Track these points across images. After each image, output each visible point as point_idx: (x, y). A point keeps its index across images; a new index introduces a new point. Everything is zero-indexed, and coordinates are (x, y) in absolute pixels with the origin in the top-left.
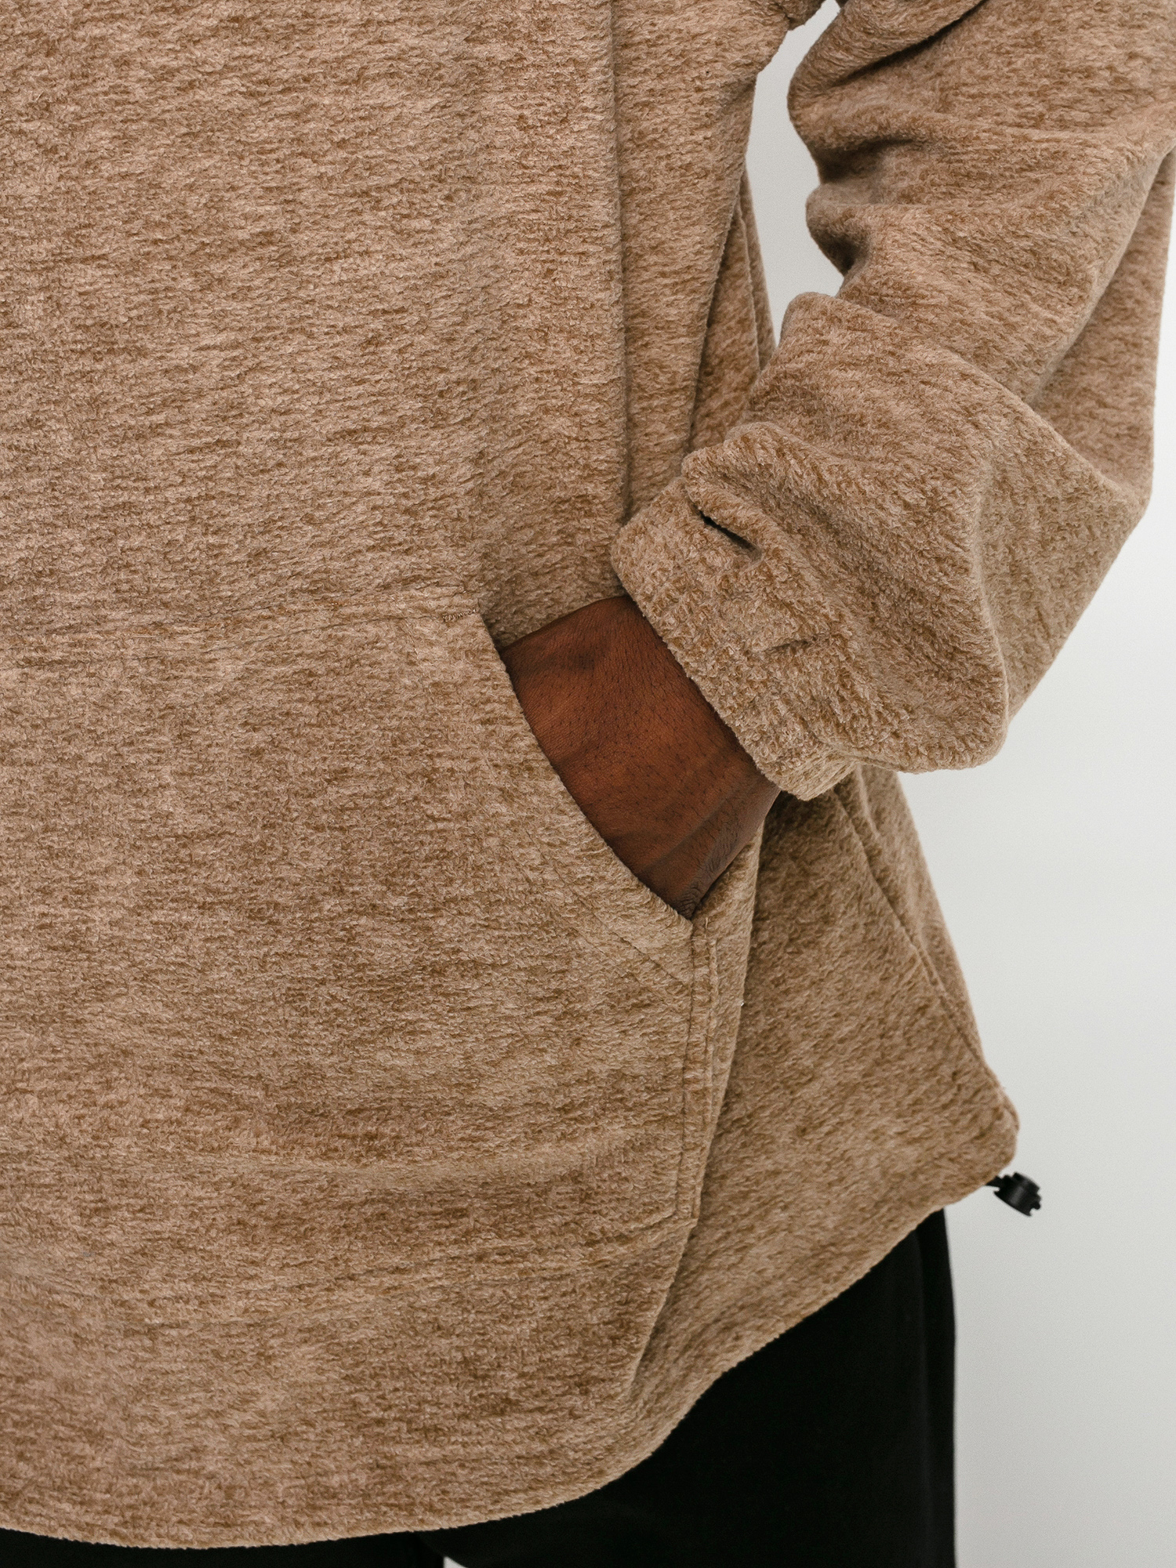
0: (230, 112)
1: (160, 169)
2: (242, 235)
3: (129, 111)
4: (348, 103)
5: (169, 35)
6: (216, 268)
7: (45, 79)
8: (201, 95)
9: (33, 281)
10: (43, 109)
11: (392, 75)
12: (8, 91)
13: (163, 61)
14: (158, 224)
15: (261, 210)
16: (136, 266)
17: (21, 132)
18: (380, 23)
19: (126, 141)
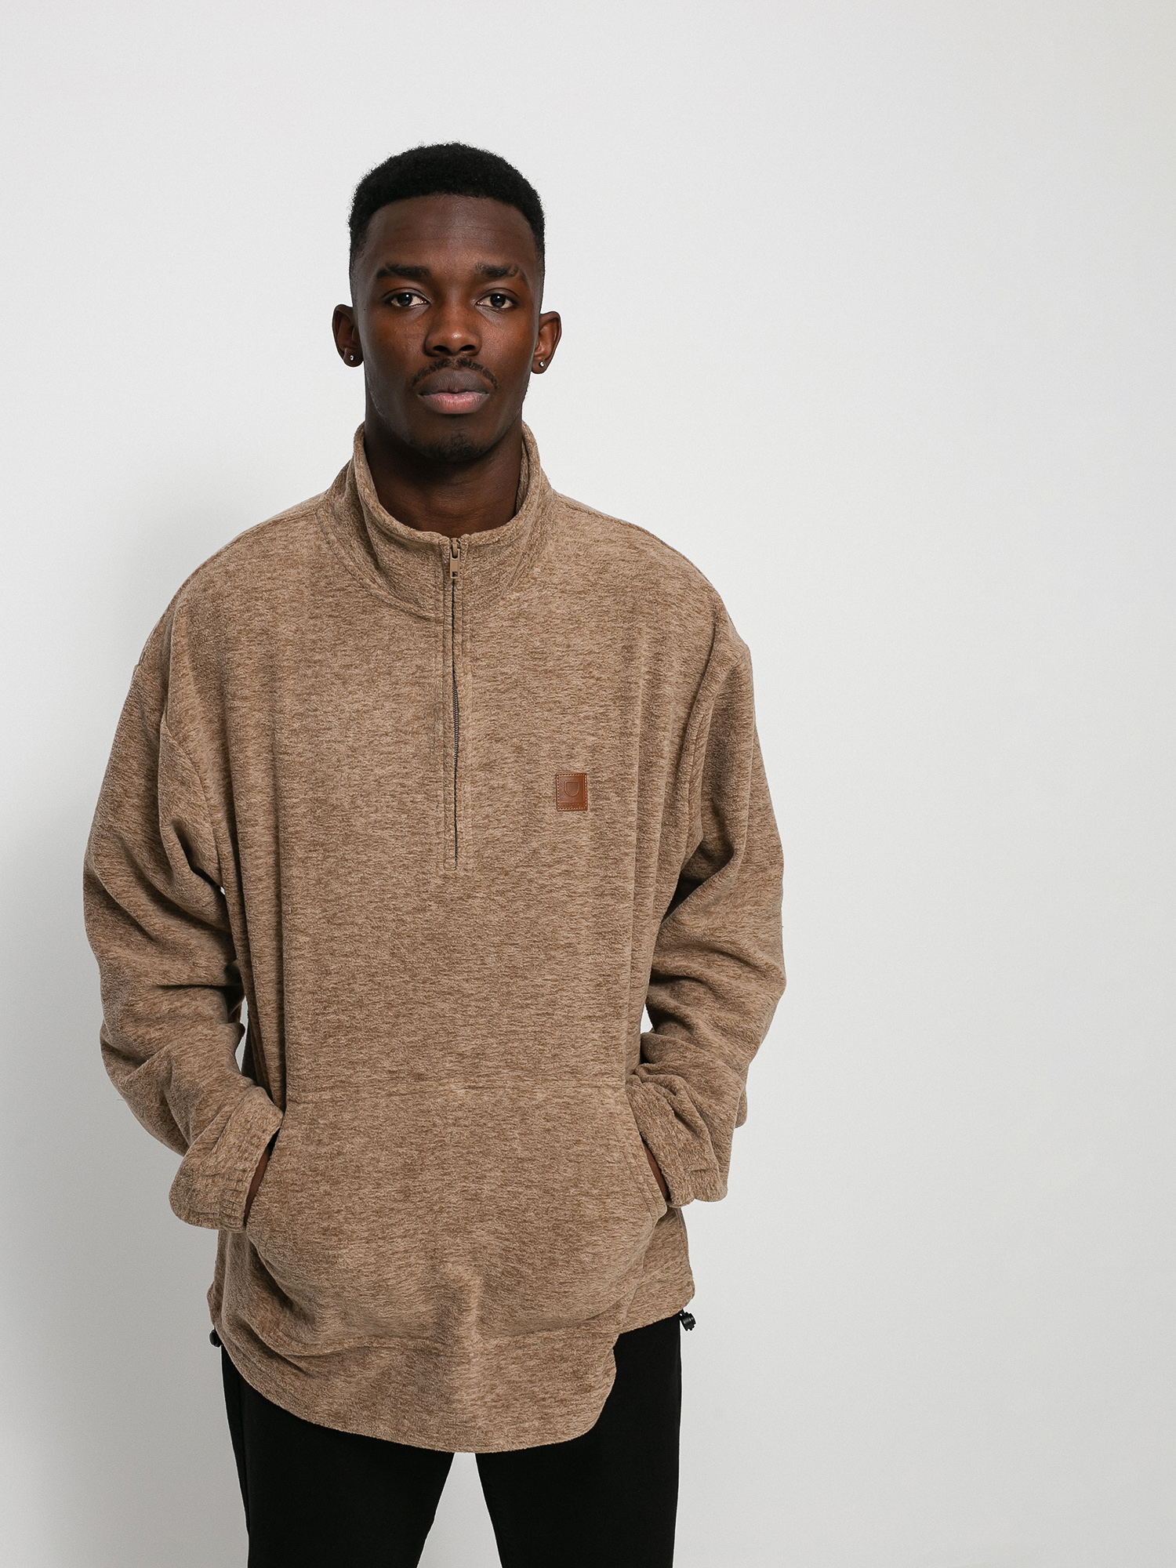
0: (563, 901)
1: (538, 917)
2: (562, 943)
3: (531, 897)
4: (598, 902)
5: (546, 874)
6: (552, 953)
7: (503, 883)
8: (554, 894)
9: (492, 949)
10: (502, 893)
11: (612, 895)
12: (490, 885)
13: (543, 882)
14: (536, 935)
15: (569, 935)
16: (527, 948)
17: (493, 900)
18: (610, 877)
19: (529, 907)
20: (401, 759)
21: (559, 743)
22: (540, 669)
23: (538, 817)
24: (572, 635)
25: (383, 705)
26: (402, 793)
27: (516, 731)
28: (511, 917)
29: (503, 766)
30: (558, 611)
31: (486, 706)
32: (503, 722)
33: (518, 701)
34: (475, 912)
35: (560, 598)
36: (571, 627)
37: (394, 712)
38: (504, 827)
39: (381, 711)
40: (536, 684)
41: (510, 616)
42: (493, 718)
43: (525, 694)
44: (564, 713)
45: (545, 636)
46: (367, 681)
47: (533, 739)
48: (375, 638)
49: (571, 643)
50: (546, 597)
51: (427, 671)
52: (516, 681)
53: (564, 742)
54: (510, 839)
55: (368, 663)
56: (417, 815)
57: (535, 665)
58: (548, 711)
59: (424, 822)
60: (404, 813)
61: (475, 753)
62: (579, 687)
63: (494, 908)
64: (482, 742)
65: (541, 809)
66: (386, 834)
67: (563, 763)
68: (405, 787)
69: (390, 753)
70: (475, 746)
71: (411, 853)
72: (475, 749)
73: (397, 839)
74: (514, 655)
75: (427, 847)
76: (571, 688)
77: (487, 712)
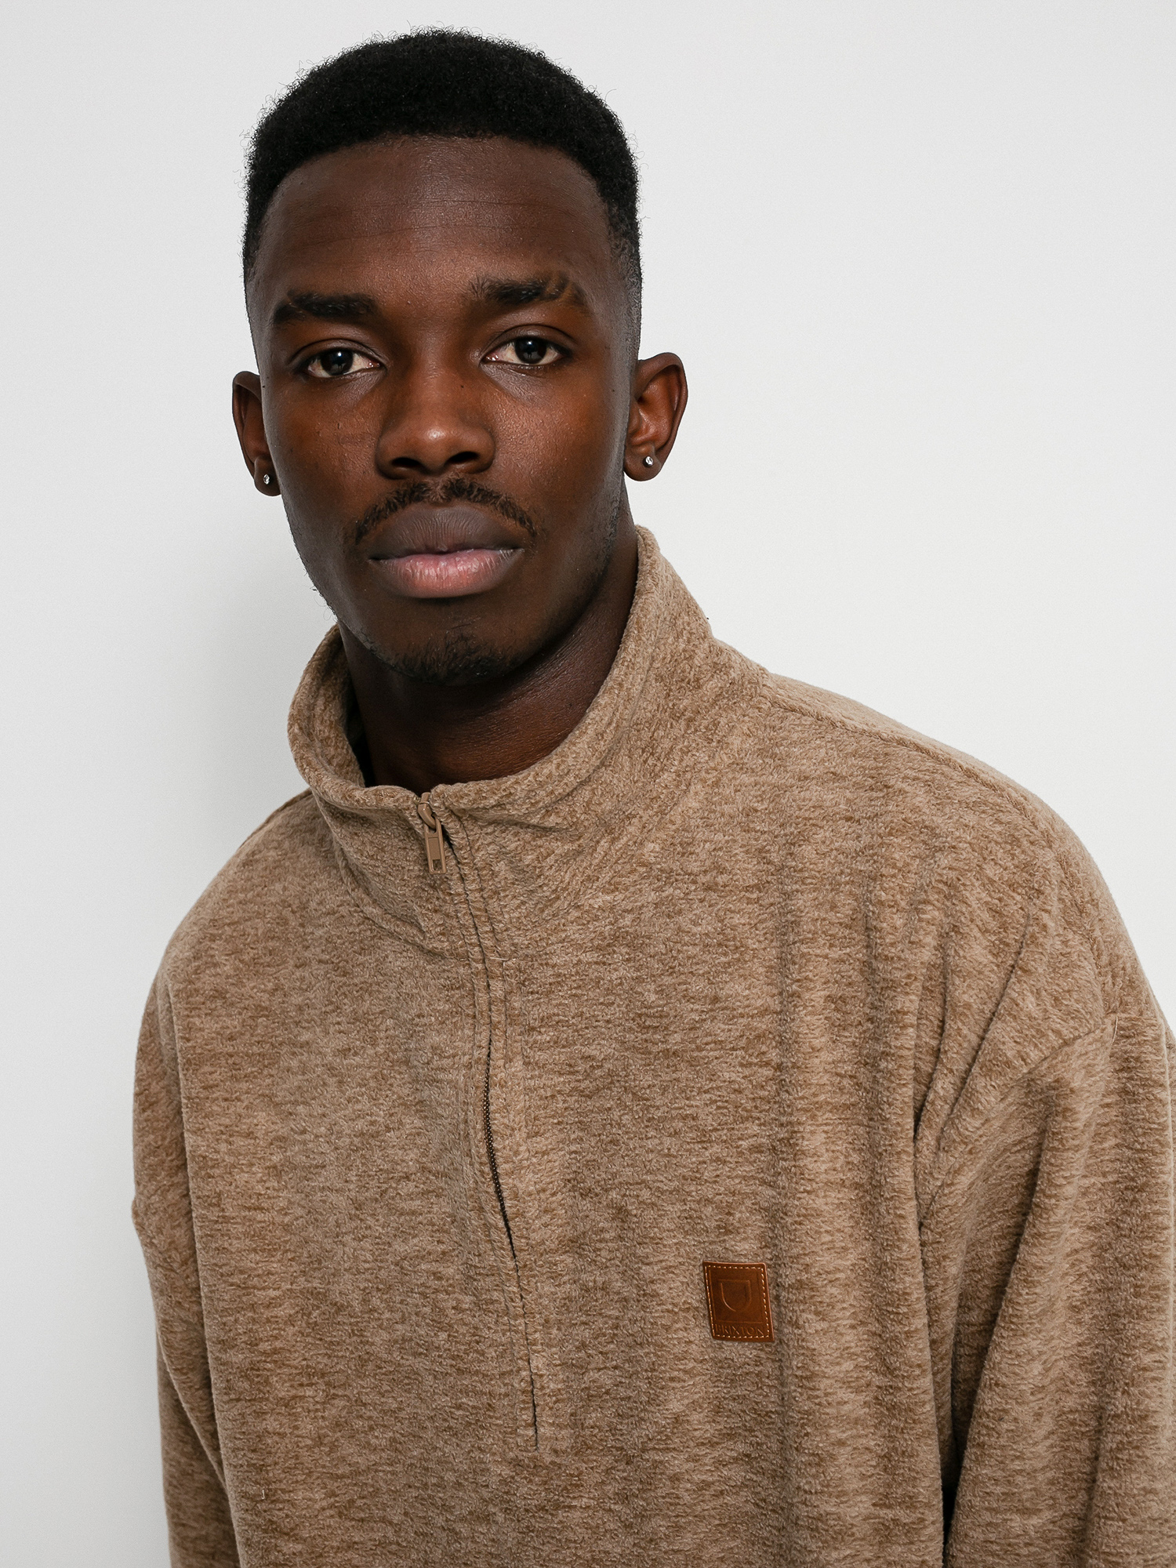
20: (434, 1225)
21: (699, 1202)
22: (655, 1049)
23: (676, 1350)
24: (725, 977)
25: (401, 1123)
26: (436, 1291)
27: (614, 1175)
28: (644, 1548)
29: (598, 1245)
30: (695, 930)
31: (559, 1123)
32: (590, 1157)
33: (616, 1114)
34: (571, 1536)
35: (702, 901)
36: (723, 959)
37: (419, 1134)
38: (616, 1368)
39: (398, 1133)
40: (647, 1080)
41: (596, 943)
42: (573, 1148)
43: (628, 1099)
44: (704, 1139)
45: (667, 980)
46: (375, 1077)
47: (645, 1194)
48: (381, 997)
49: (722, 994)
50: (670, 900)
51: (448, 1057)
52: (610, 1074)
53: (709, 1201)
54: (629, 1393)
55: (374, 1045)
56: (464, 1335)
57: (646, 1041)
58: (670, 1135)
59: (477, 1351)
60: (441, 1329)
61: (546, 1218)
62: (737, 1086)
63: (612, 1526)
64: (559, 1196)
65: (681, 1334)
66: (420, 1364)
67: (711, 1243)
68: (440, 1279)
69: (413, 1213)
70: (544, 1205)
71: (459, 1407)
72: (546, 1211)
73: (435, 1377)
74: (608, 1022)
75: (485, 1399)
76: (718, 1088)
77: (563, 1136)
